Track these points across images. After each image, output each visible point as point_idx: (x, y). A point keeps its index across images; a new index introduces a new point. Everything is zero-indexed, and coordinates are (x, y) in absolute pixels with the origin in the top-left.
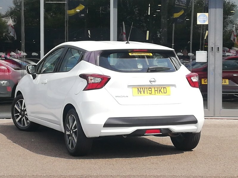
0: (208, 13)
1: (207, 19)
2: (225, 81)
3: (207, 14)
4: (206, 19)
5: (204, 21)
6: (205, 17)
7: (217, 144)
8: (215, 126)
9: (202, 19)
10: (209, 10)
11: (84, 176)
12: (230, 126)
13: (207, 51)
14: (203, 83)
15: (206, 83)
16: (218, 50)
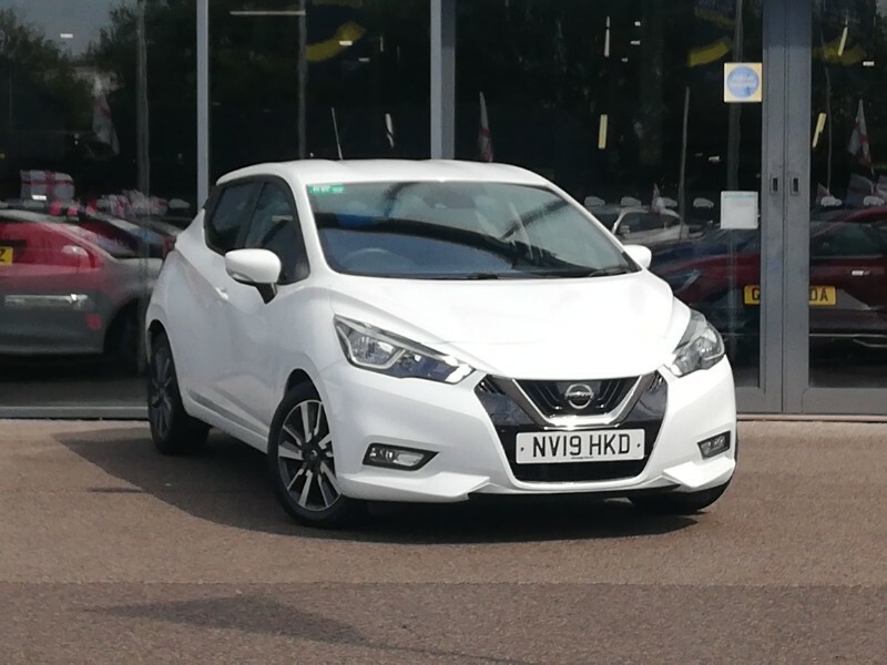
0: (760, 65)
1: (757, 85)
2: (824, 292)
3: (757, 67)
4: (754, 85)
5: (748, 91)
6: (751, 78)
7: (768, 498)
8: (777, 442)
9: (741, 83)
10: (764, 51)
11: (323, 586)
12: (827, 444)
13: (757, 193)
14: (749, 300)
15: (757, 302)
16: (796, 189)
